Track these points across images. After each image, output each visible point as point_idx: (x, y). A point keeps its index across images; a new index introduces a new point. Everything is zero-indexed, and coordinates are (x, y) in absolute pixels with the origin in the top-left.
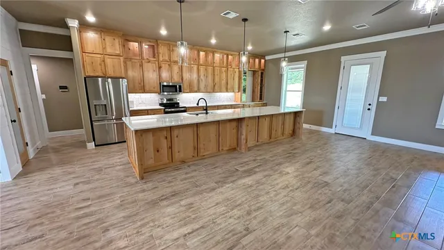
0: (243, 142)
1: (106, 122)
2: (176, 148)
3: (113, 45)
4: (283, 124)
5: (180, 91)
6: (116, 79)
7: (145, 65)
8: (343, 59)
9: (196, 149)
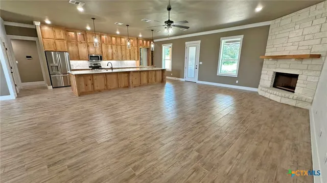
0: (131, 83)
1: (57, 75)
2: (95, 85)
3: (60, 34)
4: (155, 76)
5: (101, 59)
6: (62, 53)
7: (79, 44)
8: (186, 43)
9: (106, 85)
